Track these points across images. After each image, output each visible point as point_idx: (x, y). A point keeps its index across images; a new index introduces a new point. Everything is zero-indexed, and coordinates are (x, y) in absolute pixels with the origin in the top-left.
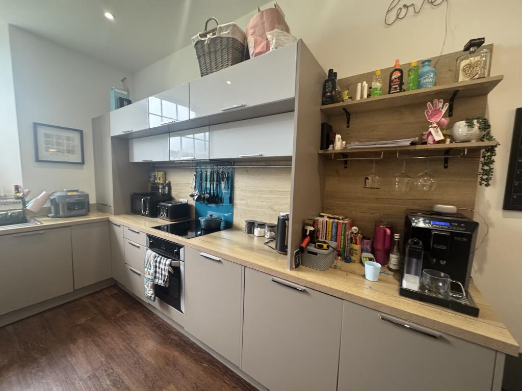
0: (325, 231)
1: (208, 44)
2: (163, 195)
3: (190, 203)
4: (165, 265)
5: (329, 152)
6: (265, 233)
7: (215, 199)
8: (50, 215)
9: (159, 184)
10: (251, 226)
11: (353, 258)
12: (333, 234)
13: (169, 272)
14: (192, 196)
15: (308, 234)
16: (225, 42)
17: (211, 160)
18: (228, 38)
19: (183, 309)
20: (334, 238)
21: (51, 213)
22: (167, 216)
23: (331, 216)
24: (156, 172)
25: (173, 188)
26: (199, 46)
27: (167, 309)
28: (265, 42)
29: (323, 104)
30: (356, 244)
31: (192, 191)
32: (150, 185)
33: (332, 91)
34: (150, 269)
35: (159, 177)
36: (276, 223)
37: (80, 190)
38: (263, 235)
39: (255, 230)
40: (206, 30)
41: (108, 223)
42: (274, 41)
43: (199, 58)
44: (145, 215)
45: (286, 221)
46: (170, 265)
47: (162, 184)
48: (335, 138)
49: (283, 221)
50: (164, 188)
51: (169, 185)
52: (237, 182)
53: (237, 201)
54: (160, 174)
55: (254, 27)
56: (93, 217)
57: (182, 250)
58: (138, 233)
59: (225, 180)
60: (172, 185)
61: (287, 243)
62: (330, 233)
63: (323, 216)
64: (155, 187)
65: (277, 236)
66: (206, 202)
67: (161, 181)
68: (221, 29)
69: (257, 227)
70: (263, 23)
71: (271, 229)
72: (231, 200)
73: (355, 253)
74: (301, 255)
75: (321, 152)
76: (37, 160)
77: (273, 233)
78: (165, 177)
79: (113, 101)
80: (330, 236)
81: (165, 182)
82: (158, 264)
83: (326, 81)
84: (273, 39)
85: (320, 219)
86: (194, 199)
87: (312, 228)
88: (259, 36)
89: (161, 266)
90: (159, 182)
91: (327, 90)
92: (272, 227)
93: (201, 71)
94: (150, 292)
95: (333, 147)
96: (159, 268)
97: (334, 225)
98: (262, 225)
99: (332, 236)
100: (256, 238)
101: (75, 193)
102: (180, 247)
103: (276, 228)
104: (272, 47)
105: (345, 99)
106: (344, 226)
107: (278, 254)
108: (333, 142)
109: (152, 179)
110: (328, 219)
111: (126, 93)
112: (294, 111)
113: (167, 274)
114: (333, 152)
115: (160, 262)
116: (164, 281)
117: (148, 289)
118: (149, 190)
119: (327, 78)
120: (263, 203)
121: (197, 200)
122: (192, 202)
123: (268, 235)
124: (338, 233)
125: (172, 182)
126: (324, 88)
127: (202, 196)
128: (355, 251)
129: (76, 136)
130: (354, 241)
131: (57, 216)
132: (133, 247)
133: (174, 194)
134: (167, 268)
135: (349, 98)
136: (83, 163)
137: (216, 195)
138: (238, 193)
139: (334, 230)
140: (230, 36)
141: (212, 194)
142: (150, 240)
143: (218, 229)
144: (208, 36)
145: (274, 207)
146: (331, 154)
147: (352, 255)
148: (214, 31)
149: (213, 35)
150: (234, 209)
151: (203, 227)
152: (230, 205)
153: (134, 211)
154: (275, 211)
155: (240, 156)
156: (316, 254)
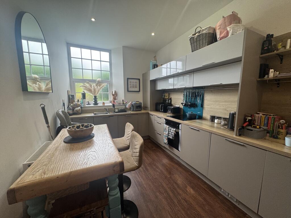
0: (260, 121)
1: (196, 38)
2: (168, 103)
3: (180, 107)
4: (173, 131)
5: (265, 79)
6: (221, 122)
7: (193, 105)
8: (131, 110)
9: (166, 99)
10: (213, 118)
11: (279, 136)
12: (265, 123)
13: (175, 134)
14: (182, 104)
15: (247, 120)
16: (204, 36)
17: (193, 87)
18: (206, 33)
19: (180, 149)
20: (266, 125)
21: (131, 109)
22: (171, 112)
23: (265, 114)
24: (165, 94)
25: (172, 100)
26: (192, 39)
27: (173, 149)
28: (226, 31)
29: (262, 54)
30: (282, 129)
31: (182, 102)
32: (162, 99)
33: (269, 46)
34: (166, 132)
35: (166, 96)
36: (228, 117)
37: (139, 101)
38: (220, 123)
39: (215, 120)
40: (195, 32)
41: (148, 114)
42: (231, 31)
43: (191, 44)
44: (162, 112)
45: (235, 115)
46: (175, 131)
47: (168, 99)
48: (269, 71)
49: (233, 116)
50: (169, 100)
51: (171, 99)
52: (206, 97)
53: (205, 106)
54: (167, 95)
55: (220, 25)
56: (143, 111)
57: (180, 125)
58: (161, 118)
59: (199, 96)
60: (172, 99)
61: (234, 125)
62: (263, 122)
63: (259, 114)
64: (165, 100)
65: (229, 123)
66: (189, 106)
67: (167, 98)
68: (203, 30)
69: (217, 119)
70: (225, 23)
71: (224, 120)
72: (202, 106)
73: (281, 134)
74: (243, 130)
75: (259, 79)
76: (128, 91)
77: (226, 122)
78: (169, 96)
79: (151, 66)
80: (263, 124)
81: (169, 98)
82: (170, 130)
83: (265, 41)
84: (230, 30)
85: (257, 115)
86: (183, 105)
87: (250, 118)
88: (223, 29)
89: (171, 131)
90: (166, 98)
91: (265, 46)
92: (225, 119)
93: (192, 49)
94: (166, 141)
95: (268, 76)
96: (170, 132)
97: (266, 118)
98: (219, 118)
99: (264, 124)
100: (215, 124)
101: (138, 102)
102: (179, 124)
103: (228, 120)
104: (230, 34)
105: (279, 48)
106: (273, 119)
107: (229, 130)
108: (268, 74)
109: (163, 97)
110: (262, 115)
111: (156, 62)
112: (241, 61)
113: (174, 134)
114: (268, 79)
115: (171, 130)
116: (172, 137)
117: (165, 140)
118: (162, 101)
119: (265, 39)
120: (220, 107)
121: (184, 106)
122: (182, 106)
123: (223, 123)
124: (269, 122)
125: (172, 98)
126: (263, 45)
127: (187, 104)
128: (281, 133)
129: (138, 81)
130: (280, 127)
131: (133, 111)
132: (158, 124)
133: (173, 103)
134: (174, 132)
135: (282, 47)
136: (139, 91)
137: (194, 103)
138: (206, 102)
139: (266, 121)
140: (207, 32)
141: (192, 103)
142: (166, 121)
143: (195, 119)
144: (197, 35)
145: (227, 109)
146: (266, 80)
147: (279, 135)
148: (199, 32)
149: (199, 34)
150: (204, 110)
151: (188, 117)
152: (202, 108)
153: (157, 110)
154: (228, 111)
155: (209, 85)
156: (252, 130)
